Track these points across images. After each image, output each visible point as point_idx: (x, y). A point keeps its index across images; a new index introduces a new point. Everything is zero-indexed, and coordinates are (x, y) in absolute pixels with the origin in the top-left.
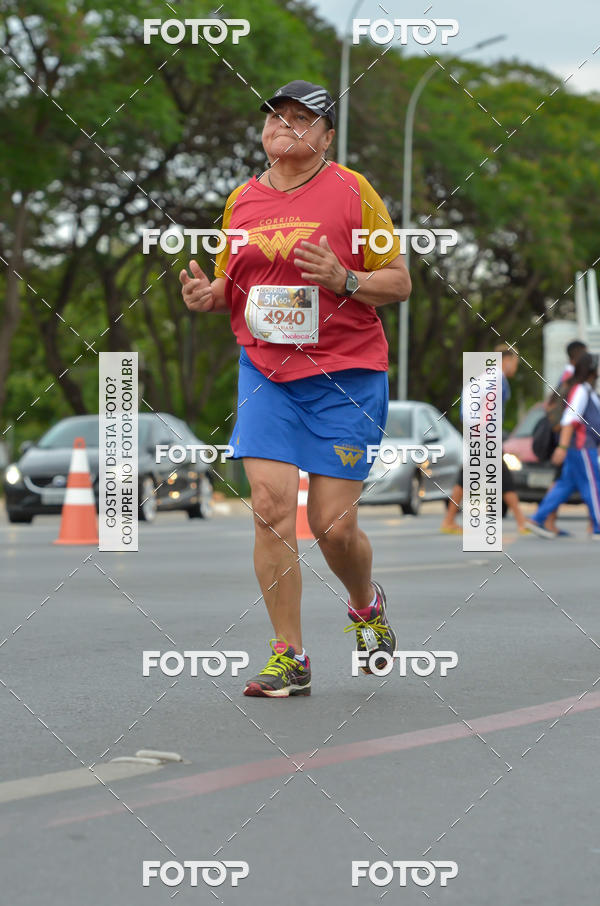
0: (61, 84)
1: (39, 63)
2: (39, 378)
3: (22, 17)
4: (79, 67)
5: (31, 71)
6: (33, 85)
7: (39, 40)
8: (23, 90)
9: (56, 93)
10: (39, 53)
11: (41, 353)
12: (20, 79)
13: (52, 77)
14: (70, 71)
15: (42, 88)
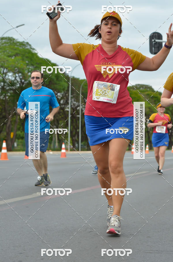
0: (24, 84)
1: (21, 81)
2: (21, 132)
3: (18, 74)
4: (27, 82)
5: (20, 82)
6: (20, 84)
7: (21, 77)
8: (18, 85)
9: (24, 86)
10: (21, 79)
11: (22, 128)
12: (18, 84)
13: (23, 83)
14: (26, 82)
15: (21, 85)
